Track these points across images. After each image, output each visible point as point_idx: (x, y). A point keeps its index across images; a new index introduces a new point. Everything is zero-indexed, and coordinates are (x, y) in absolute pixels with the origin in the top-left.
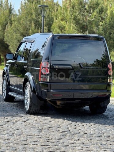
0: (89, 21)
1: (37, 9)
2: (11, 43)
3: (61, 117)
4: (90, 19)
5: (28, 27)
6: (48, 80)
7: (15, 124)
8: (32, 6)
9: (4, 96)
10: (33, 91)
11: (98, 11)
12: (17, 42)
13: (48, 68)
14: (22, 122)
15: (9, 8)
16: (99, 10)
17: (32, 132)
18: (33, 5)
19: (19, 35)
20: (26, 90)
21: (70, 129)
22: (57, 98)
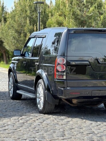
0: (87, 16)
1: (31, 6)
2: (6, 40)
3: (77, 117)
4: (88, 14)
5: (22, 24)
6: (65, 78)
7: (33, 126)
8: (26, 3)
9: (11, 94)
10: (47, 89)
11: (96, 6)
12: (13, 39)
13: (64, 64)
14: (39, 124)
15: (1, 6)
16: (98, 5)
17: (54, 135)
18: (28, 2)
19: (13, 32)
20: (38, 88)
21: (93, 130)
22: (74, 96)
